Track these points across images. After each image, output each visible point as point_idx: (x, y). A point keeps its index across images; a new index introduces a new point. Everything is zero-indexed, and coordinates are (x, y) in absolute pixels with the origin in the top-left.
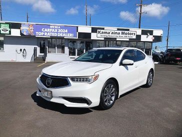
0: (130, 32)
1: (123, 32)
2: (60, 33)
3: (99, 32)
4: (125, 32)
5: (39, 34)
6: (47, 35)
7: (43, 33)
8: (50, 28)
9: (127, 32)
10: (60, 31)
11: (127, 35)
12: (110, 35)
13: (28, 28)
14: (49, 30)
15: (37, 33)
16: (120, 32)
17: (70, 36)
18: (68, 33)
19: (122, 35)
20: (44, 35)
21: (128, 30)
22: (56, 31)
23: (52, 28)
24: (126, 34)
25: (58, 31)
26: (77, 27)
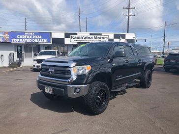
0: (102, 37)
1: (96, 36)
2: (35, 39)
3: (72, 37)
4: (98, 36)
5: (15, 41)
6: (22, 42)
7: (18, 40)
8: (25, 35)
9: (100, 36)
10: (34, 37)
11: (100, 40)
12: (83, 39)
13: (4, 36)
14: (24, 37)
15: (12, 39)
16: (93, 36)
17: (44, 41)
18: (42, 39)
19: (95, 40)
20: (19, 42)
21: (101, 34)
22: (31, 37)
23: (27, 35)
24: (99, 38)
25: (32, 37)
26: (51, 33)
